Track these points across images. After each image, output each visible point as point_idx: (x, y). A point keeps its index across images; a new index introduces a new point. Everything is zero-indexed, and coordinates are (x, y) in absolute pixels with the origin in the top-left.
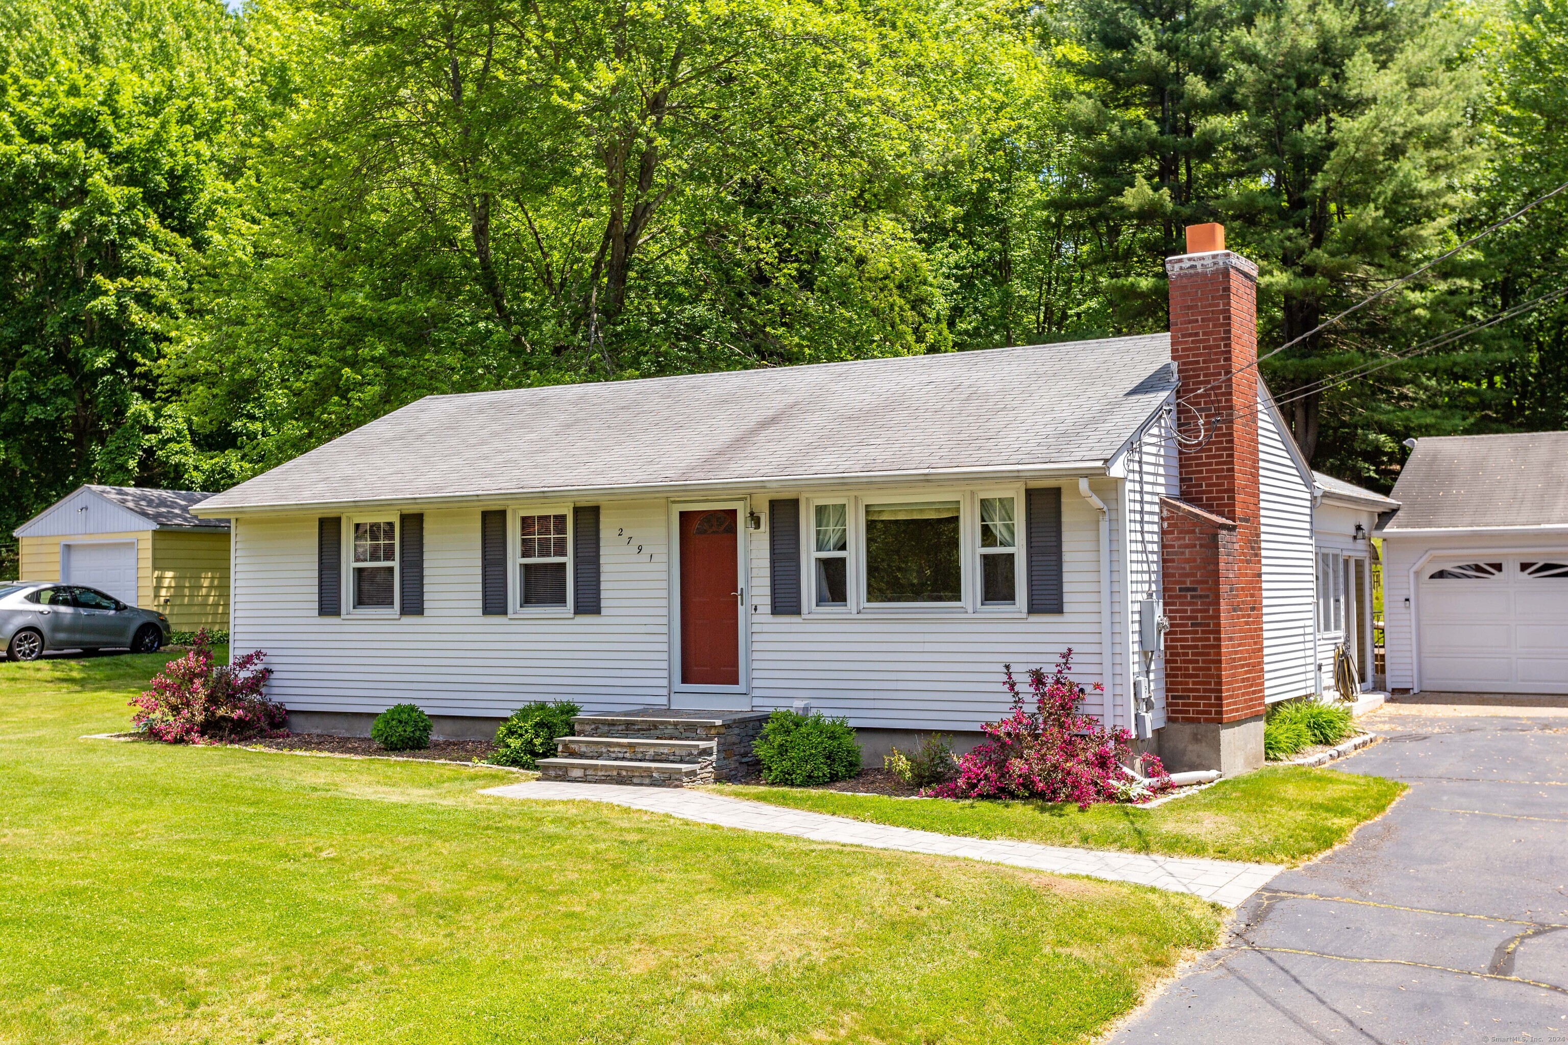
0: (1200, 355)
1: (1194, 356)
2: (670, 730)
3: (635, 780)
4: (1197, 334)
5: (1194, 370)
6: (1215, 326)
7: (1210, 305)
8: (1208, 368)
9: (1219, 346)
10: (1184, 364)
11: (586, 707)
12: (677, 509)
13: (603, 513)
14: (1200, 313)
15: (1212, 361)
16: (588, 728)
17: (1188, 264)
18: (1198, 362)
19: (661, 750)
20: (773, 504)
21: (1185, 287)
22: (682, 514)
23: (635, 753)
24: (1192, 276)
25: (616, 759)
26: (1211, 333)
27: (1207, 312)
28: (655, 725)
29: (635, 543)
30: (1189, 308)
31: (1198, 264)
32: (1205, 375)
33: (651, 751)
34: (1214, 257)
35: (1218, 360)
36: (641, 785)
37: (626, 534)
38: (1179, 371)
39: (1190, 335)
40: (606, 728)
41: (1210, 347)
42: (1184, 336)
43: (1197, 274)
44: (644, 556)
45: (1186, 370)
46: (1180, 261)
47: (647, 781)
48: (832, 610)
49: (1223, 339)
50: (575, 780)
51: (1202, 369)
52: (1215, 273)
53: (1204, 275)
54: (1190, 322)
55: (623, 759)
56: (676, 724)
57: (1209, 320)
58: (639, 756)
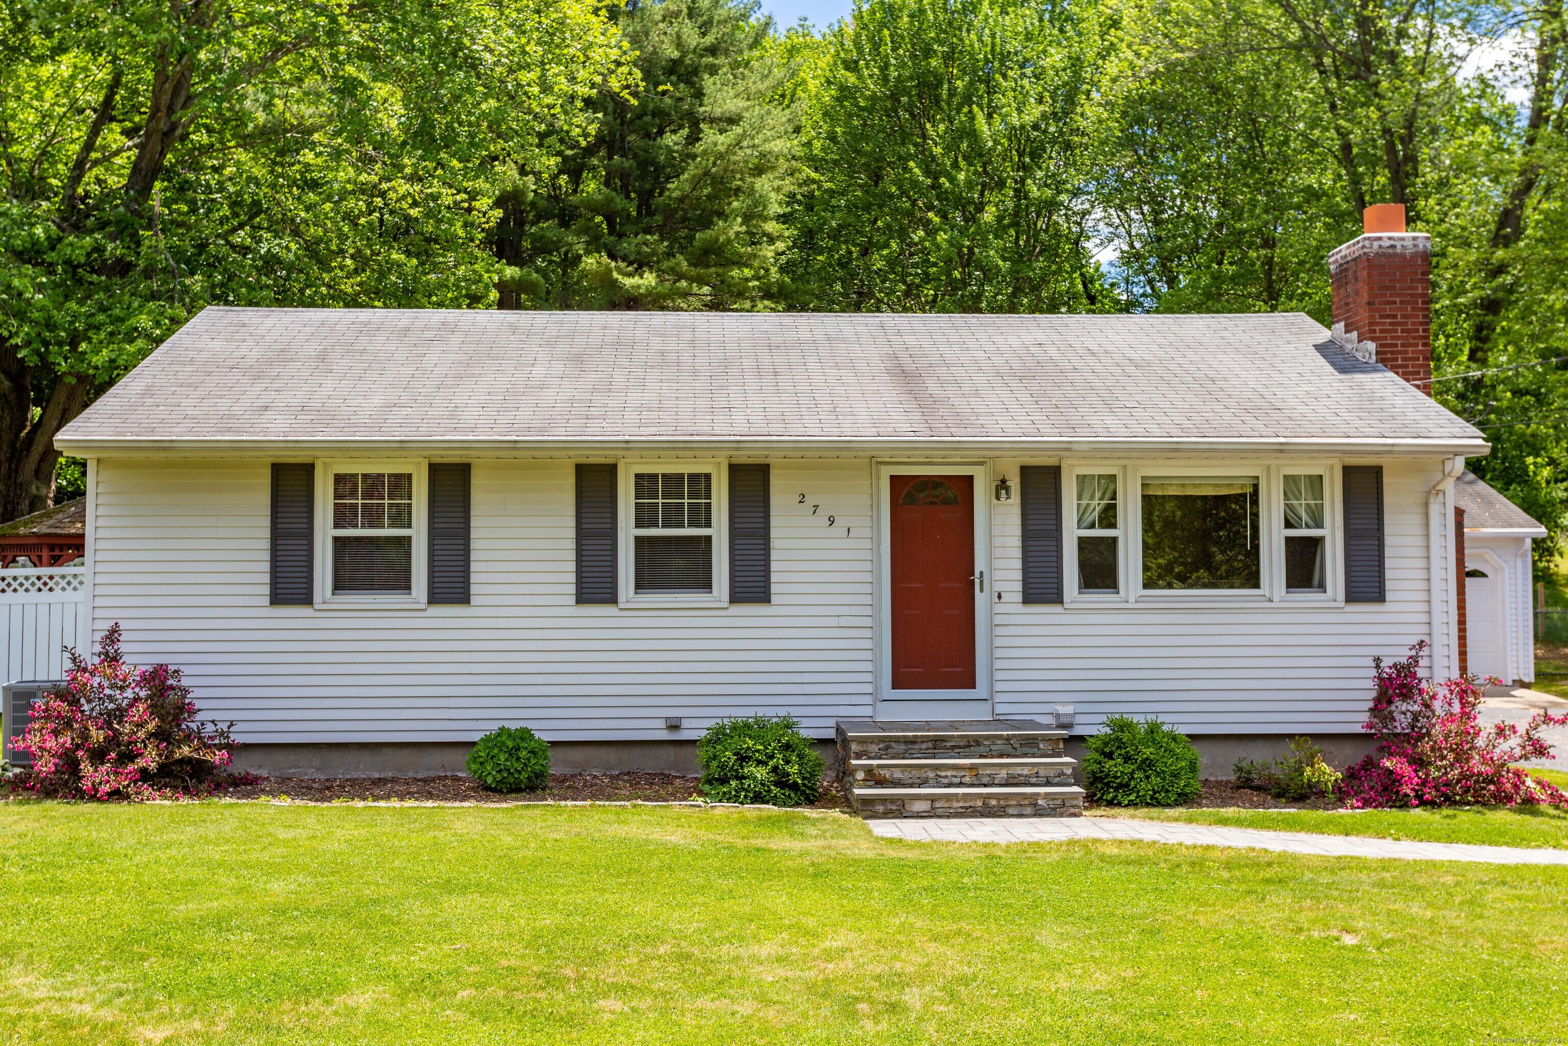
0: (1398, 338)
1: (1392, 338)
2: (999, 746)
3: (1010, 811)
4: (1395, 316)
5: (1392, 353)
6: (1413, 309)
7: (1409, 288)
8: (1406, 352)
9: (1417, 331)
10: (1382, 345)
11: (805, 722)
12: (887, 472)
13: (773, 473)
14: (1398, 295)
15: (1410, 345)
16: (874, 748)
17: (1388, 243)
18: (1396, 345)
19: (1018, 771)
20: (1026, 471)
21: (1383, 267)
22: (893, 478)
23: (977, 777)
24: (1390, 256)
25: (949, 785)
26: (1410, 316)
27: (1405, 295)
28: (977, 741)
29: (824, 515)
30: (1387, 288)
31: (1399, 244)
32: (1403, 359)
33: (1003, 773)
34: (1414, 239)
35: (1417, 345)
36: (1020, 816)
37: (810, 501)
38: (1377, 353)
39: (1389, 316)
40: (902, 747)
41: (1408, 331)
42: (1381, 317)
43: (1396, 254)
44: (839, 530)
45: (1385, 353)
46: (1380, 239)
47: (1029, 810)
48: (1099, 598)
49: (1422, 324)
50: (918, 816)
51: (1400, 352)
52: (1415, 256)
53: (1403, 256)
54: (1388, 303)
55: (961, 785)
56: (1008, 738)
57: (1407, 303)
58: (985, 780)
